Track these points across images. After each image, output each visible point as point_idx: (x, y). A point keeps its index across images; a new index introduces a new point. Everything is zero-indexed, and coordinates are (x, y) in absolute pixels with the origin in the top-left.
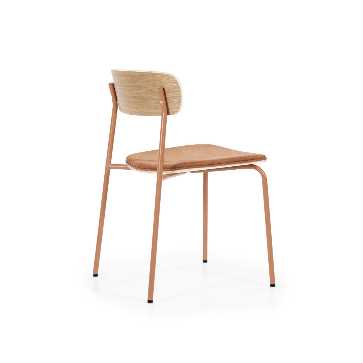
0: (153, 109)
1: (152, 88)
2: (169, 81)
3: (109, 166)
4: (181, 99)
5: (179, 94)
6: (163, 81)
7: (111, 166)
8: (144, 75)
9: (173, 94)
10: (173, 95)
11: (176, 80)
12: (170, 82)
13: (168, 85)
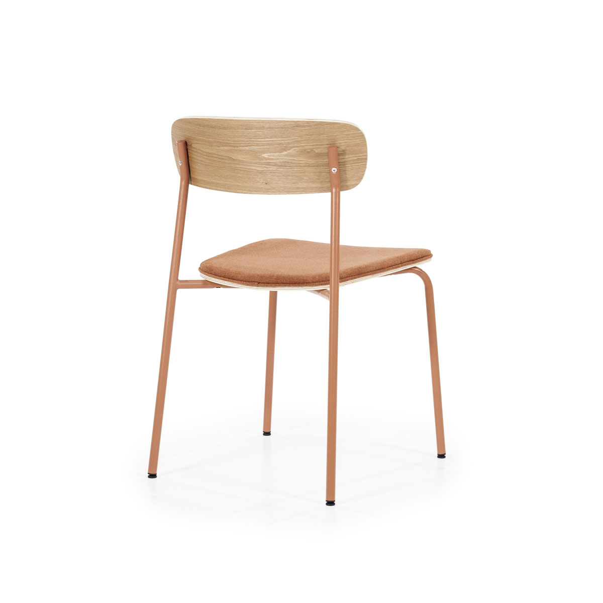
0: (309, 183)
1: (311, 147)
2: (348, 135)
3: (176, 284)
4: (366, 164)
5: (364, 155)
6: (337, 135)
7: (179, 284)
8: (297, 126)
9: (351, 156)
10: (353, 157)
11: (362, 133)
12: (350, 136)
13: (346, 141)
